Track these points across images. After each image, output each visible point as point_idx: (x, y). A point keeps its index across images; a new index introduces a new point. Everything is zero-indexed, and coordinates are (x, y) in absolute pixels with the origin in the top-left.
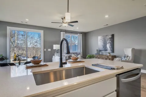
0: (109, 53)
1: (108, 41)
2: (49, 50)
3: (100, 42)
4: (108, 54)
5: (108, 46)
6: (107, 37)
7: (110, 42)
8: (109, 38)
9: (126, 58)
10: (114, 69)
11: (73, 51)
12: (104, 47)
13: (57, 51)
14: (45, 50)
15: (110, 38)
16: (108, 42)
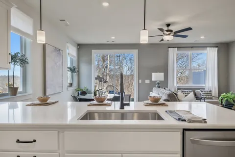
2: (147, 81)
10: (185, 121)
11: (194, 83)
13: (158, 84)
14: (140, 81)
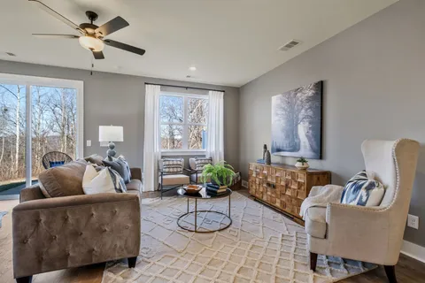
0: (302, 160)
1: (303, 111)
3: (277, 118)
4: (298, 165)
5: (303, 131)
6: (299, 95)
7: (310, 113)
8: (304, 97)
9: (363, 192)
12: (287, 136)
13: (112, 147)
14: (89, 143)
15: (309, 99)
16: (301, 116)
